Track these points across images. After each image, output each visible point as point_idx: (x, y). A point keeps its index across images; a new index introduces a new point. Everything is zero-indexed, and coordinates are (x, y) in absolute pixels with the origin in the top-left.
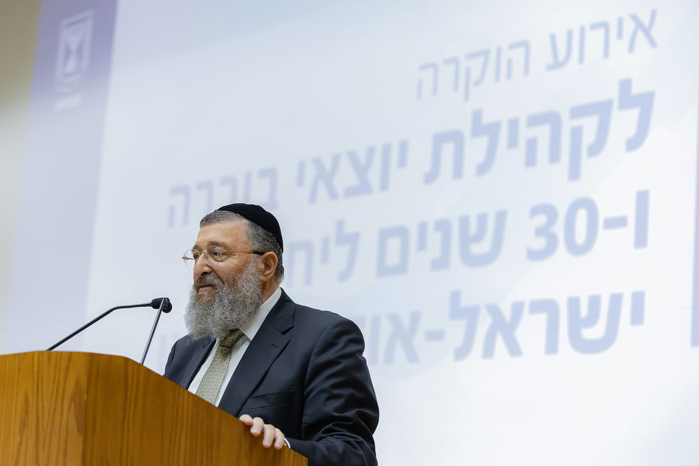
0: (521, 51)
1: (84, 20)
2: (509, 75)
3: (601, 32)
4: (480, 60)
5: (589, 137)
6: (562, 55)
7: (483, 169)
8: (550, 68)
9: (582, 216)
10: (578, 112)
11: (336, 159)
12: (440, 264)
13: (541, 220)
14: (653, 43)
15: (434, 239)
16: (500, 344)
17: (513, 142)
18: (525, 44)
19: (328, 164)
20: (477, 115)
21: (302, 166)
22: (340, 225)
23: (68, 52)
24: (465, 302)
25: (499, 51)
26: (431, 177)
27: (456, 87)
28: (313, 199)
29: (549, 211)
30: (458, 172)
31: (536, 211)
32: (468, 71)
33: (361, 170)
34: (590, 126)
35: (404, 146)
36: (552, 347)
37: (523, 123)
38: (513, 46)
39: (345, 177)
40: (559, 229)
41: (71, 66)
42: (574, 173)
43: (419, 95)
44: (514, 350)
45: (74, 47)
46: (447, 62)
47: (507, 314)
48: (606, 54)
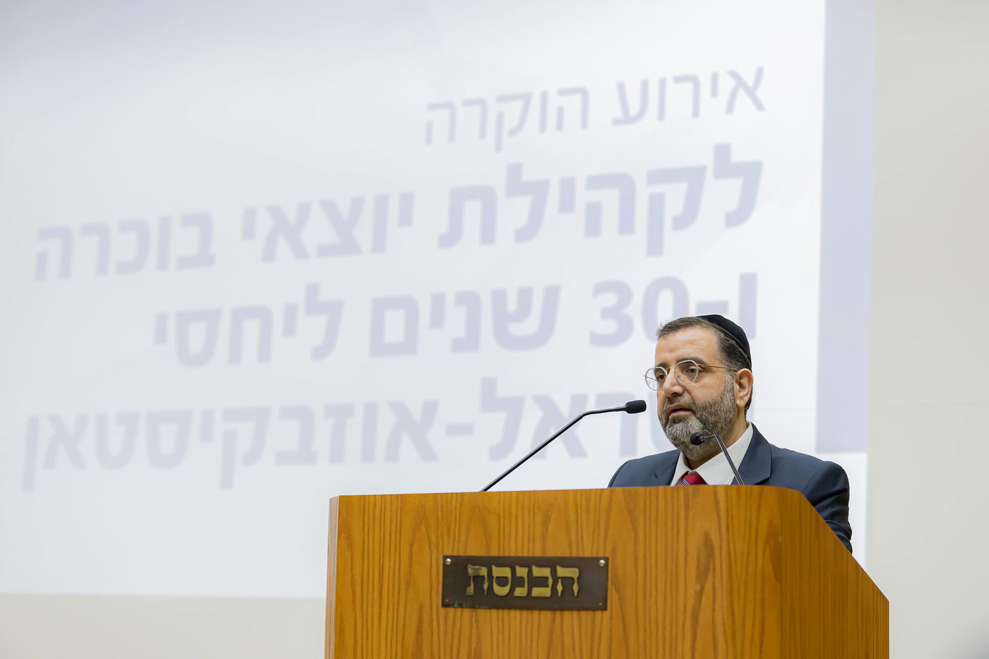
0: (577, 99)
2: (560, 127)
3: (688, 87)
4: (519, 105)
6: (634, 109)
8: (617, 122)
9: (666, 297)
10: (656, 177)
11: (304, 209)
12: (466, 344)
13: (610, 299)
14: (760, 106)
15: (456, 315)
17: (567, 205)
18: (582, 91)
20: (514, 171)
21: (250, 215)
22: (312, 290)
24: (502, 391)
25: (545, 96)
26: (450, 239)
27: (483, 134)
28: (269, 256)
29: (623, 292)
30: (488, 236)
31: (600, 289)
32: (500, 117)
33: (343, 225)
34: (675, 194)
35: (407, 201)
37: (581, 184)
38: (563, 92)
39: (318, 231)
40: (635, 311)
42: (655, 246)
43: (429, 140)
44: (576, 450)
46: (468, 103)
47: (564, 406)
48: (696, 113)
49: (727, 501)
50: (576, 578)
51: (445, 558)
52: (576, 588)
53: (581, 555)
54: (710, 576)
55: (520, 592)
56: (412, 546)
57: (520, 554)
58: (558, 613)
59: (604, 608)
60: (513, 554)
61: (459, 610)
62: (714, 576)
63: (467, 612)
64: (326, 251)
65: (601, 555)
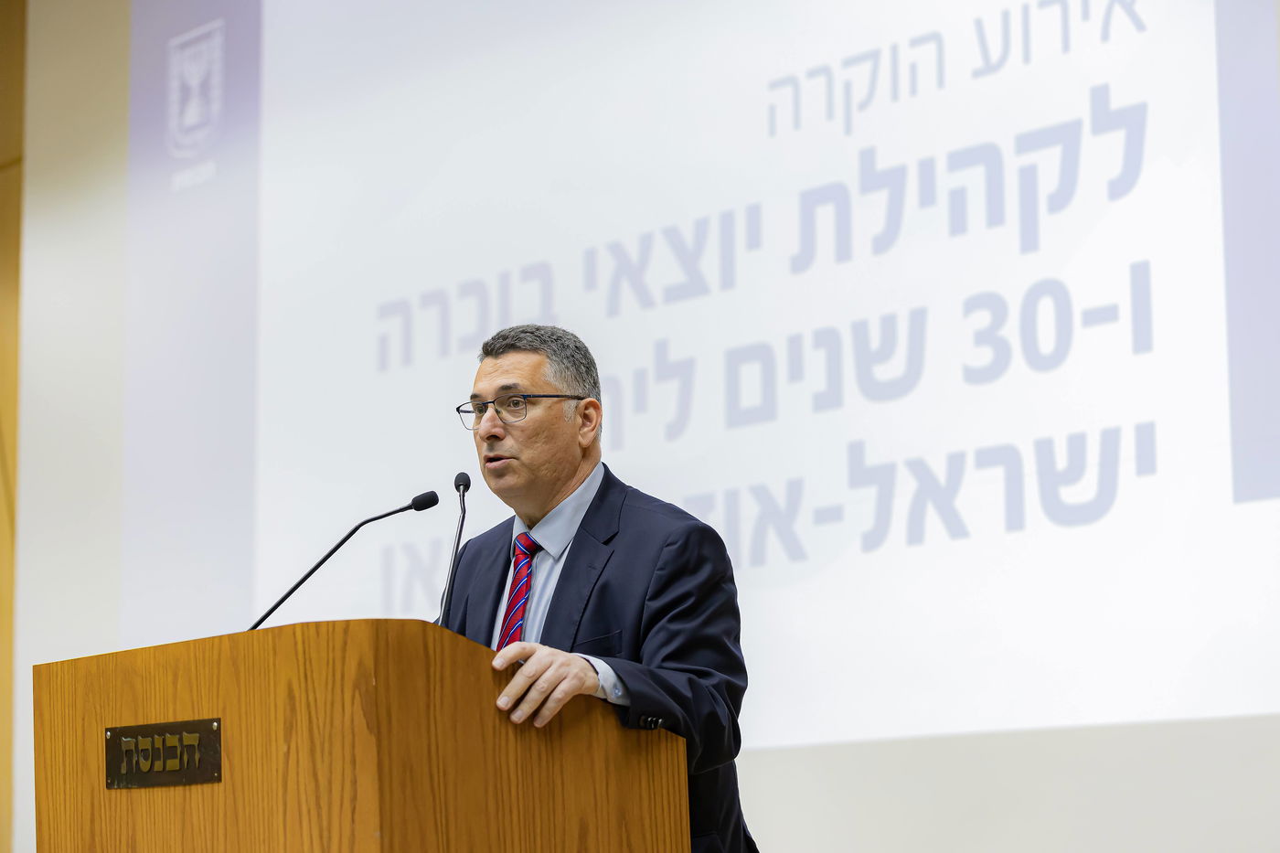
1: (207, 36)
2: (914, 90)
3: (1055, 11)
4: (866, 67)
5: (1048, 182)
6: (995, 54)
7: (882, 243)
8: (977, 74)
9: (1046, 308)
10: (1028, 142)
11: (646, 242)
12: (828, 400)
13: (982, 318)
14: (1140, 26)
15: (815, 361)
16: (933, 520)
17: (927, 198)
18: (936, 38)
19: (633, 252)
20: (868, 156)
21: (590, 257)
22: (661, 348)
23: (185, 91)
24: (872, 458)
25: (894, 50)
26: (801, 262)
27: (830, 114)
28: (613, 310)
29: (994, 303)
30: (843, 252)
31: (972, 305)
32: (848, 87)
33: (688, 258)
34: (1048, 162)
35: (754, 213)
36: (1015, 519)
37: (941, 165)
38: (915, 42)
39: (664, 271)
40: (1011, 331)
41: (193, 114)
42: (1029, 241)
43: (772, 132)
44: (957, 529)
45: (194, 82)
46: (812, 74)
47: (940, 471)
48: (1066, 46)
49: (304, 643)
50: (196, 744)
51: (107, 730)
52: (197, 757)
53: (201, 718)
54: (294, 732)
55: (158, 766)
56: (83, 719)
57: (158, 722)
58: (187, 787)
59: (219, 779)
60: (153, 722)
61: (119, 790)
62: (297, 732)
63: (124, 791)
64: (674, 294)
65: (215, 717)
